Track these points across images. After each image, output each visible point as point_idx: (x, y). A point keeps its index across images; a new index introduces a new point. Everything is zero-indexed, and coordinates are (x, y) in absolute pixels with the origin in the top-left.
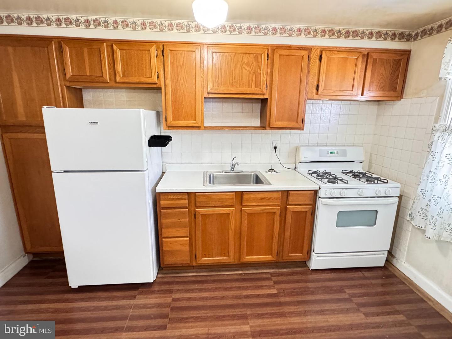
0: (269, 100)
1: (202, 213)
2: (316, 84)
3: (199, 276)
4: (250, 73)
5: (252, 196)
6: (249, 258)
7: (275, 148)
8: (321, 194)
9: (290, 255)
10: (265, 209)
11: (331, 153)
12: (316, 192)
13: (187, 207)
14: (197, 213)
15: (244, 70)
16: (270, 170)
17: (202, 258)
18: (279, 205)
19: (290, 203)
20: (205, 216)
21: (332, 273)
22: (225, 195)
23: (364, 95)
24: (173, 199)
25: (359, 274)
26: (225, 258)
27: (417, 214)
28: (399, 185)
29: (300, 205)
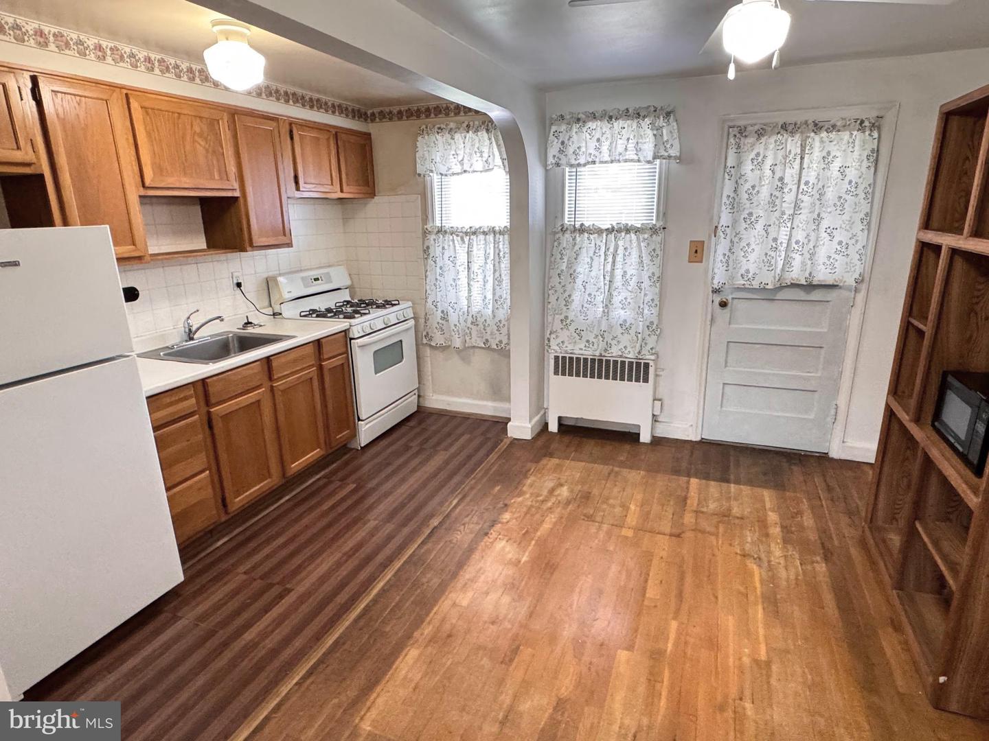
0: (241, 200)
1: (223, 414)
2: (292, 174)
3: (236, 536)
4: (207, 151)
5: (283, 360)
6: (296, 466)
7: (239, 285)
8: (355, 332)
9: (338, 437)
10: (301, 376)
11: (316, 280)
12: (346, 332)
13: (195, 411)
14: (214, 417)
15: (198, 146)
16: (246, 324)
17: (235, 498)
18: (312, 366)
19: (326, 357)
20: (227, 417)
21: (382, 440)
22: (248, 369)
23: (344, 191)
24: (171, 404)
25: (404, 429)
26: (265, 482)
27: (436, 331)
28: (410, 304)
29: (334, 357)
